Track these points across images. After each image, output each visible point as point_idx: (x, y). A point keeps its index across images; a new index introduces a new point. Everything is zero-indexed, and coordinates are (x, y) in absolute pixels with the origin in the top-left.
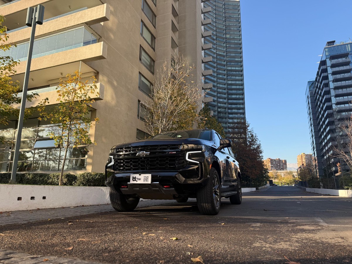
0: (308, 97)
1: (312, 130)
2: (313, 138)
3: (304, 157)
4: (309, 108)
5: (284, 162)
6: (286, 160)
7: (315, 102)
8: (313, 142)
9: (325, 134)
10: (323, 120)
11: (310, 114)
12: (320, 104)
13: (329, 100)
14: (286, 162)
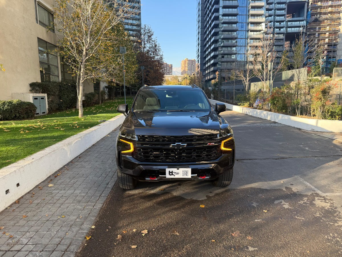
0: (199, 3)
1: (199, 38)
2: (199, 46)
3: (187, 62)
4: (199, 16)
5: (170, 67)
6: (172, 65)
7: (205, 10)
8: (198, 50)
9: (209, 43)
10: (210, 29)
11: (199, 21)
12: (209, 13)
13: (217, 10)
14: (172, 66)
